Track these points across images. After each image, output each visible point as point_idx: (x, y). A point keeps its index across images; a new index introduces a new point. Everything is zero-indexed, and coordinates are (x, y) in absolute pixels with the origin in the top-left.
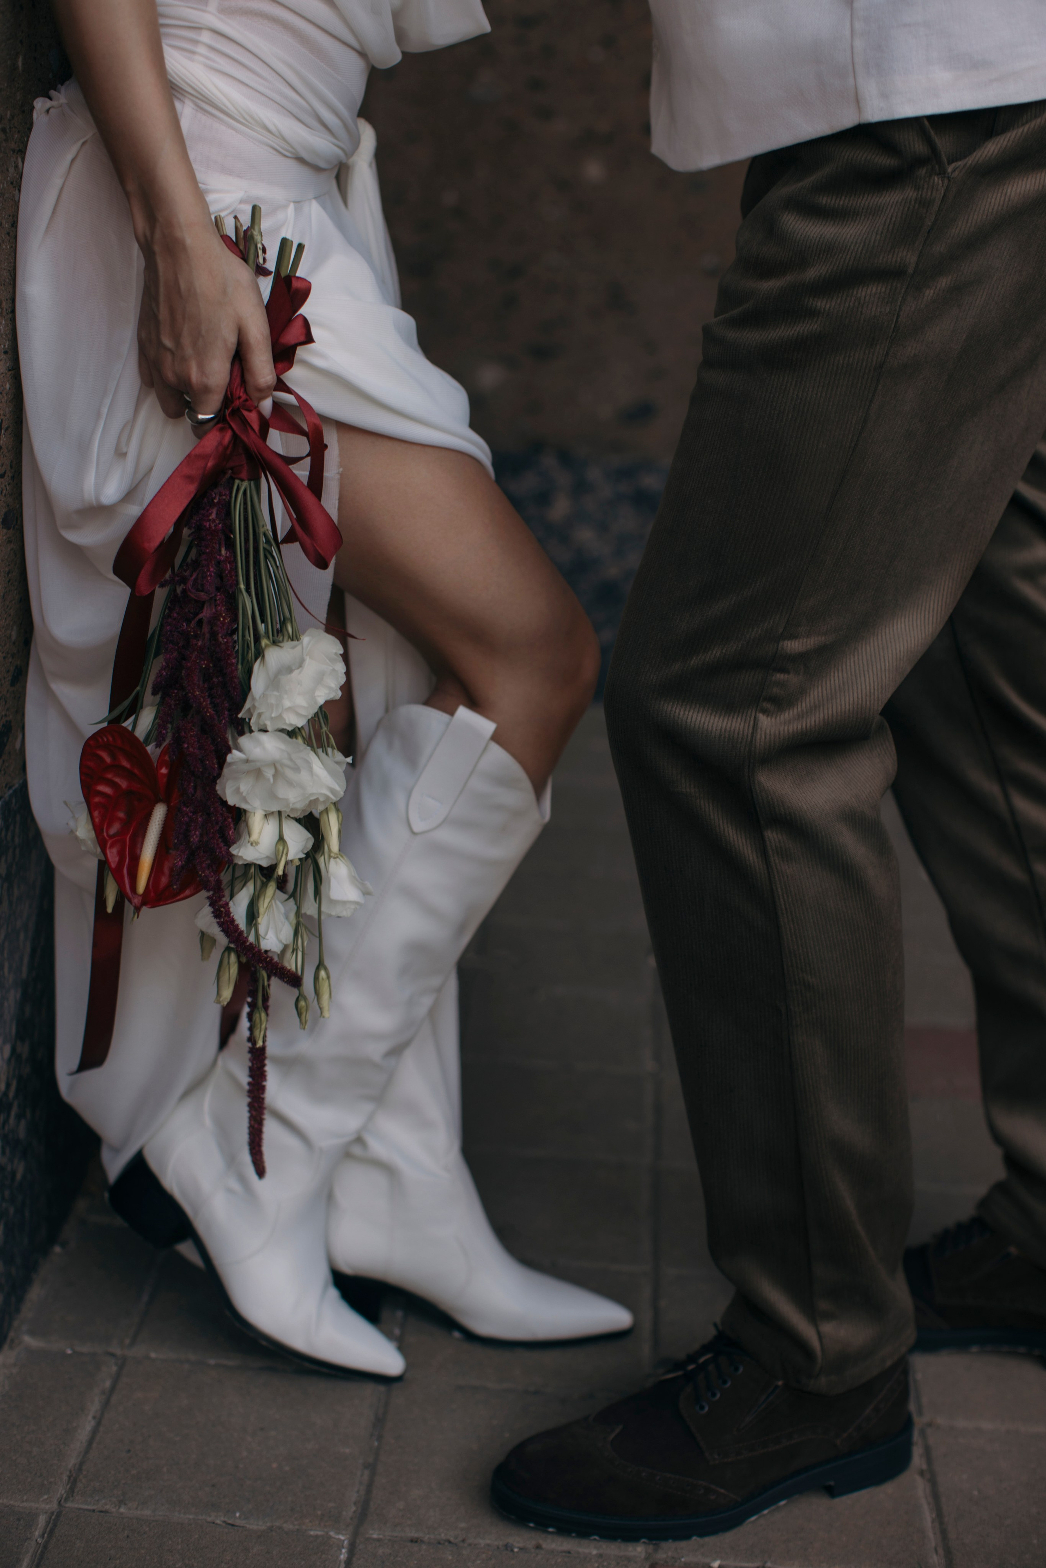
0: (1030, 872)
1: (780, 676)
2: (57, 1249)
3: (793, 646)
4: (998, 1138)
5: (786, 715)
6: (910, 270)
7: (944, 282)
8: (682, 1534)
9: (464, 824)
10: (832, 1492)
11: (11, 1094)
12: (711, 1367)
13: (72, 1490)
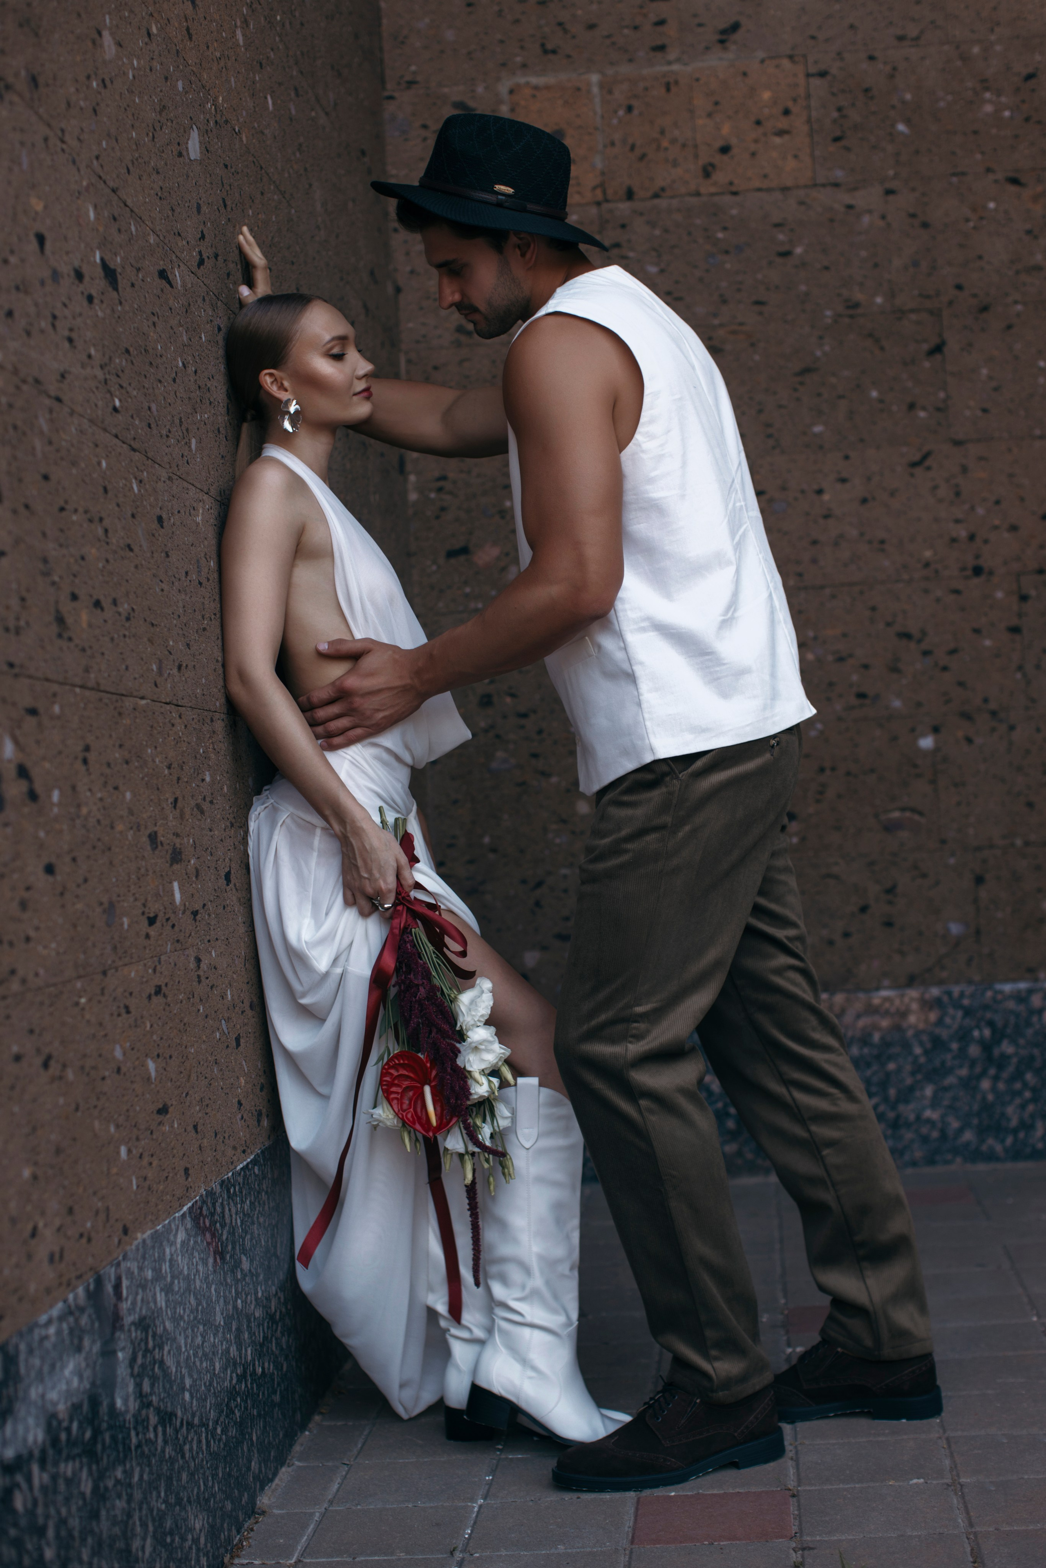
0: (809, 1131)
1: (635, 1025)
3: (639, 1009)
4: (822, 1288)
5: (642, 1043)
6: (669, 825)
7: (687, 828)
8: (655, 1485)
10: (736, 1465)
12: (662, 1399)
13: (331, 1504)
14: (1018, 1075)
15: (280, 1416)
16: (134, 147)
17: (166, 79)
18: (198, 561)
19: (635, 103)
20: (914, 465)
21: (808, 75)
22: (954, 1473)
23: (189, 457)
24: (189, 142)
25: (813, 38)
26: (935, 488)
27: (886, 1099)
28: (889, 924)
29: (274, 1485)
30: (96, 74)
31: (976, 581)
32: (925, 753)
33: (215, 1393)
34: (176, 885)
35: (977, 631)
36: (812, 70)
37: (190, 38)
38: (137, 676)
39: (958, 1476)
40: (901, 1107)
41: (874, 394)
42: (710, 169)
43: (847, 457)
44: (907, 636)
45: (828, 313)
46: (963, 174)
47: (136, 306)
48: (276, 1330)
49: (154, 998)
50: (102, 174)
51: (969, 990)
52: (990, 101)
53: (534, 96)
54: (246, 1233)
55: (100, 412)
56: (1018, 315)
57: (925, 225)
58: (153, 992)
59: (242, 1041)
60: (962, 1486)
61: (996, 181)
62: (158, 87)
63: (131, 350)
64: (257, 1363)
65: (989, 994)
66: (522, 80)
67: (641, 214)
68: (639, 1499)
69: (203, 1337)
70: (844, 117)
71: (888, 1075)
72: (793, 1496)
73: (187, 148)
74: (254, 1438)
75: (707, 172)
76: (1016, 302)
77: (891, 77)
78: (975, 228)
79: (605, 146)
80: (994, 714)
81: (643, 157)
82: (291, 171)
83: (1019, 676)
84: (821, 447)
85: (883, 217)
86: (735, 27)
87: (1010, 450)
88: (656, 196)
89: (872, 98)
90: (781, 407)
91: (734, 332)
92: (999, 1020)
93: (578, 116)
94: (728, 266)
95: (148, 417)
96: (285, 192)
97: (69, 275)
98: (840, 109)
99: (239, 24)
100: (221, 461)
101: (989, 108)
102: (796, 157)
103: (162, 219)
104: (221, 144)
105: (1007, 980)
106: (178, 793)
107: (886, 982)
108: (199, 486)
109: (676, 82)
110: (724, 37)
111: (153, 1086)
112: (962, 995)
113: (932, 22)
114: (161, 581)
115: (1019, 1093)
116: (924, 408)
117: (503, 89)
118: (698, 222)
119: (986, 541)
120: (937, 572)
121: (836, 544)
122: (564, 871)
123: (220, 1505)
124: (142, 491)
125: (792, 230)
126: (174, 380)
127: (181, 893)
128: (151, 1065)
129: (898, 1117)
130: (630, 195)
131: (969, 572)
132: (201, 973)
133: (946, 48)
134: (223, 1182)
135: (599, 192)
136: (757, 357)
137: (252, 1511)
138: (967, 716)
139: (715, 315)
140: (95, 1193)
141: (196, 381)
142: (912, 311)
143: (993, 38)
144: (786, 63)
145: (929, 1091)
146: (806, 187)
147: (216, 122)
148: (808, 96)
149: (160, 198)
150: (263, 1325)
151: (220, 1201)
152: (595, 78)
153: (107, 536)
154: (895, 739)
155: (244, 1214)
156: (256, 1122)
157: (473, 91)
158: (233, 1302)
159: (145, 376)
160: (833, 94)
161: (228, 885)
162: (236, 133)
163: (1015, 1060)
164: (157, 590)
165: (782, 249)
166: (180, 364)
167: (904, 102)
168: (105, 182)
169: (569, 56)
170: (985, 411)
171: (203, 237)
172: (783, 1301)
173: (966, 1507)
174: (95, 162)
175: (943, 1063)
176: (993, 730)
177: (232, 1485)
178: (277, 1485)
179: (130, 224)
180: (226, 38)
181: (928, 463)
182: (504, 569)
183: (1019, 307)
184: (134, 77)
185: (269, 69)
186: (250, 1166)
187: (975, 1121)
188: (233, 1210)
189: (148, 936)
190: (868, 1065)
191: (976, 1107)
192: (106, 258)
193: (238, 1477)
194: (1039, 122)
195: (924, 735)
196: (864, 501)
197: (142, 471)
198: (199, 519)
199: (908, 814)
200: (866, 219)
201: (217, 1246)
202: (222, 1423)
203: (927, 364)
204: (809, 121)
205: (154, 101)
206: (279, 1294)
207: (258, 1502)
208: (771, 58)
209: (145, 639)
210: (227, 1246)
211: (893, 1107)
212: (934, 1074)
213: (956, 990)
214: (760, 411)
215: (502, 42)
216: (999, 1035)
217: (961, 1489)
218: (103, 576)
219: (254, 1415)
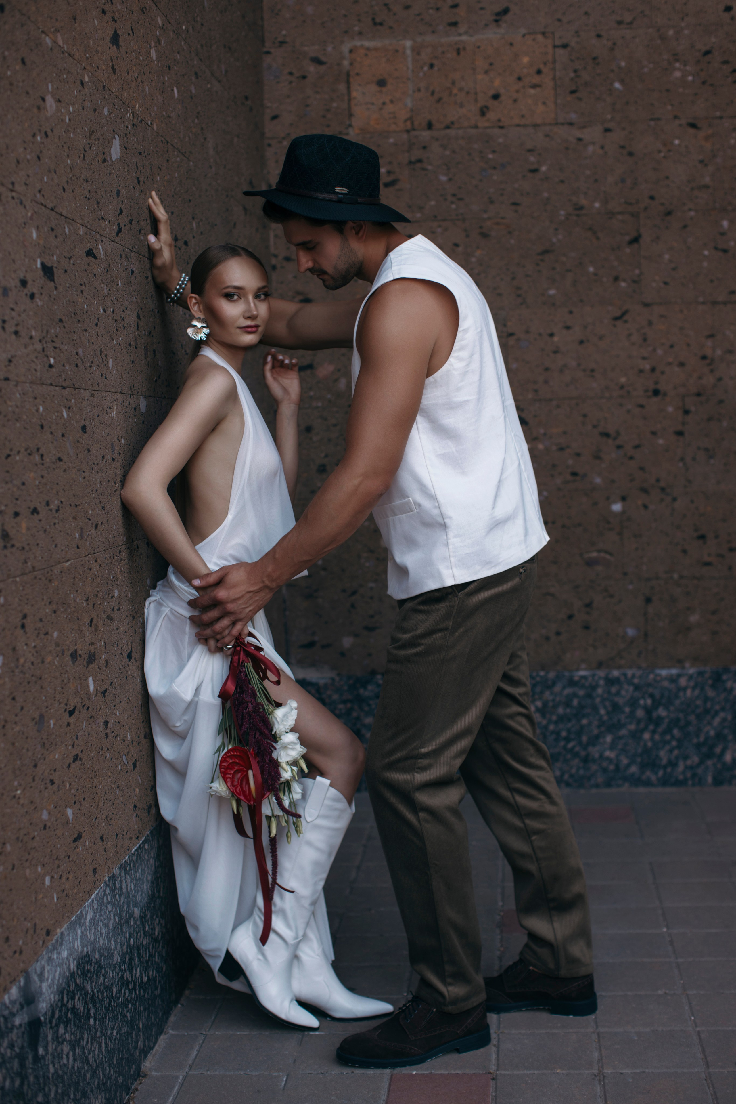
1: (422, 761)
2: (179, 1006)
3: (423, 750)
5: (425, 774)
6: (450, 628)
7: (462, 630)
8: (403, 1065)
9: (325, 817)
10: (458, 1051)
11: (160, 937)
12: (410, 1007)
13: (191, 1069)
14: (669, 730)
15: (160, 1002)
16: (69, 170)
17: (95, 110)
18: (112, 444)
19: (435, 62)
20: (616, 319)
21: (555, 47)
22: (600, 1065)
23: (107, 374)
24: (112, 149)
25: (559, 20)
26: (630, 335)
27: (580, 743)
28: (587, 628)
29: (154, 1051)
30: (40, 131)
31: (655, 399)
32: (615, 514)
33: (112, 1010)
34: (90, 679)
35: (654, 433)
36: (558, 43)
37: (115, 73)
38: (63, 548)
39: (603, 1067)
40: (590, 749)
41: (591, 269)
42: (485, 110)
43: (571, 312)
44: (607, 435)
45: (562, 213)
46: (658, 119)
47: (68, 285)
48: (158, 947)
49: (73, 766)
50: (43, 202)
51: (638, 673)
52: (679, 69)
53: (366, 55)
54: (138, 892)
55: (38, 374)
56: (692, 218)
57: (631, 154)
58: (71, 762)
59: (138, 763)
60: (604, 1077)
61: (680, 125)
62: (88, 119)
63: (63, 318)
64: (144, 975)
65: (651, 676)
66: (358, 43)
67: (437, 140)
68: (392, 1075)
69: (104, 976)
70: (578, 76)
71: (582, 727)
72: (493, 1079)
73: (110, 154)
74: (141, 1026)
75: (483, 112)
76: (690, 210)
77: (612, 49)
78: (664, 157)
79: (414, 92)
80: (663, 489)
81: (439, 100)
82: (191, 135)
83: (681, 464)
84: (554, 305)
85: (602, 148)
86: (506, 11)
87: (681, 311)
88: (448, 127)
89: (598, 64)
90: (527, 276)
91: (498, 224)
92: (657, 693)
93: (396, 70)
94: (495, 178)
95: (76, 360)
96: (185, 152)
97: (16, 287)
98: (575, 71)
99: (153, 44)
100: (132, 365)
101: (678, 74)
102: (544, 103)
103: (89, 213)
104: (137, 139)
105: (663, 667)
106: (93, 615)
107: (583, 666)
108: (114, 390)
109: (464, 49)
110: (498, 18)
111: (71, 825)
112: (633, 676)
113: (642, 12)
114: (84, 472)
115: (669, 742)
116: (624, 281)
117: (345, 49)
118: (476, 146)
119: (663, 373)
120: (628, 392)
121: (561, 371)
122: (371, 585)
123: (115, 1082)
124: (70, 414)
125: (540, 154)
126: (97, 325)
127: (94, 683)
128: (69, 812)
129: (587, 755)
130: (430, 126)
131: (650, 393)
132: (108, 731)
133: (650, 30)
134: (121, 865)
135: (408, 123)
136: (512, 242)
137: (138, 1074)
138: (645, 491)
139: (485, 211)
140: (25, 919)
141: (113, 317)
142: (620, 213)
143: (683, 24)
144: (540, 38)
145: (609, 739)
146: (550, 124)
147: (133, 125)
148: (554, 61)
149: (89, 199)
150: (149, 948)
151: (119, 879)
152: (408, 43)
153: (42, 459)
154: (595, 504)
155: (137, 880)
156: (147, 814)
157: (325, 50)
158: (127, 942)
159: (74, 332)
160: (572, 61)
161: (129, 661)
162: (149, 126)
163: (667, 721)
164: (80, 479)
165: (533, 167)
166: (102, 311)
167: (620, 68)
168: (45, 206)
169: (391, 28)
170: (666, 283)
171: (121, 211)
172: (500, 904)
173: (605, 1095)
174: (38, 195)
175: (619, 721)
176: (662, 500)
177: (124, 1065)
178: (156, 1050)
179: (65, 228)
180: (143, 59)
181: (626, 318)
182: (336, 380)
183: (692, 213)
184: (70, 120)
185: (175, 68)
186: (142, 846)
187: (639, 760)
188: (129, 881)
189: (69, 724)
190: (569, 720)
191: (640, 750)
192: (45, 261)
193: (128, 1058)
194: (712, 85)
195: (615, 502)
196: (582, 342)
197: (70, 400)
198: (114, 414)
199: (602, 555)
200: (590, 149)
201: (116, 911)
202: (117, 1027)
203: (628, 250)
204: (554, 79)
205: (85, 130)
206: (161, 922)
207: (143, 1067)
208: (530, 34)
209: (71, 519)
210: (123, 907)
211: (585, 748)
212: (613, 727)
213: (630, 673)
214: (513, 279)
215: (345, 16)
216: (657, 704)
217: (604, 1079)
218: (39, 489)
219: (141, 1011)
